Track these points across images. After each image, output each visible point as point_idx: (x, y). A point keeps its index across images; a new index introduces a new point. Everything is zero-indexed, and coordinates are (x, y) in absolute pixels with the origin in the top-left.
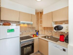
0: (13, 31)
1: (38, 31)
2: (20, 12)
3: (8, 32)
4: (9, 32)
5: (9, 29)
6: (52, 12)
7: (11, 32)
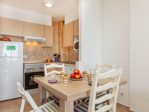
0: (14, 48)
1: (59, 56)
2: (24, 22)
3: (7, 49)
4: (9, 49)
5: (9, 46)
6: (73, 21)
7: (11, 49)
